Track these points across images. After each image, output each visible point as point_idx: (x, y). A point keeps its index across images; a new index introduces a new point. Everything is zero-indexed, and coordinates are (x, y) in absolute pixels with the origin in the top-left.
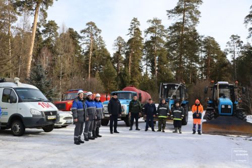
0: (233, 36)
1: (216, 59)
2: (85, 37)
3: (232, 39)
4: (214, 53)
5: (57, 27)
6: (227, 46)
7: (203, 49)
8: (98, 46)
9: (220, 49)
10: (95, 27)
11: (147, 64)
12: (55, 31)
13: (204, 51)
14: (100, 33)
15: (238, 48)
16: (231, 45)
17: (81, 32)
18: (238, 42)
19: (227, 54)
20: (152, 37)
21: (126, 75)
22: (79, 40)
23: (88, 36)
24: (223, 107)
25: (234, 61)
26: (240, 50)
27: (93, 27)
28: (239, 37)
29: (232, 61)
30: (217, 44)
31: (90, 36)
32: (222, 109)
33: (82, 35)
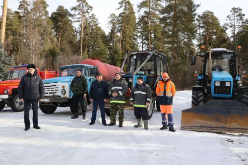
0: (234, 9)
1: (215, 35)
2: (76, 15)
3: (233, 12)
4: (213, 29)
5: (47, 5)
6: (227, 20)
7: (202, 25)
8: (91, 25)
9: (219, 24)
10: (87, 4)
11: (142, 42)
12: (45, 9)
13: (203, 27)
14: (91, 10)
15: (239, 21)
16: (232, 18)
17: (72, 10)
18: (240, 15)
19: (227, 29)
20: (145, 12)
21: (116, 53)
22: (70, 18)
23: (79, 14)
24: (218, 84)
25: (234, 36)
26: (241, 24)
27: (84, 4)
28: (241, 10)
29: (232, 37)
30: (216, 19)
31: (81, 14)
32: (215, 87)
33: (72, 12)
